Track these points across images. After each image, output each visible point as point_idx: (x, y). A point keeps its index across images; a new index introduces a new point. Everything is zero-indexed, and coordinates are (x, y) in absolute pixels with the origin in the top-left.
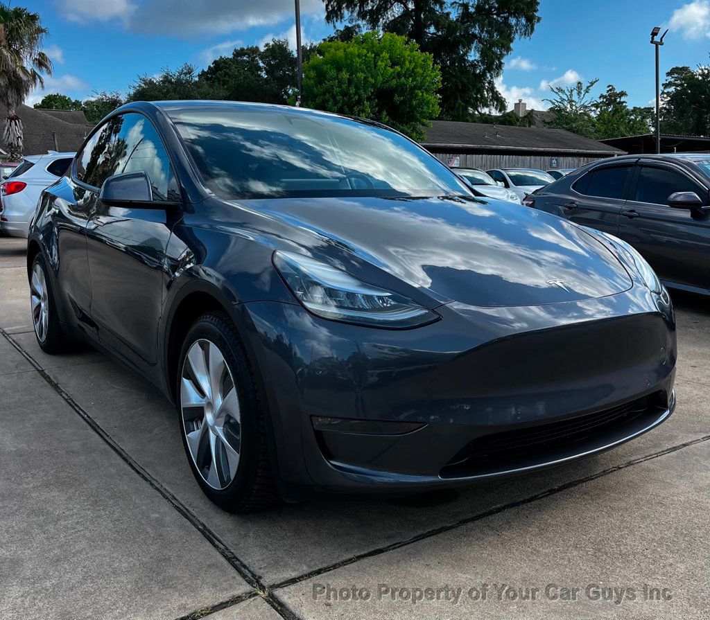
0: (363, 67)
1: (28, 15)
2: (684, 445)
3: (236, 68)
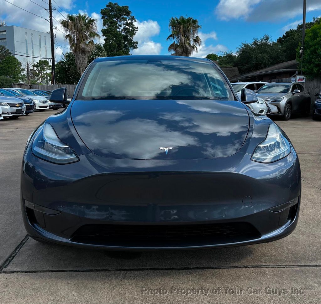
1: (193, 21)
3: (298, 34)
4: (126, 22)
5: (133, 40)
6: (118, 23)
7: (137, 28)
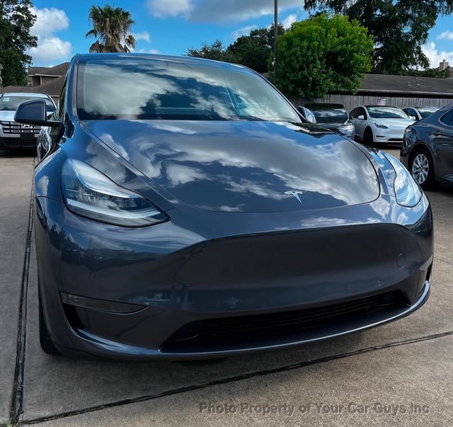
0: (319, 38)
1: (123, 13)
2: (447, 334)
3: (251, 42)
5: (29, 33)
6: (4, 6)
7: (36, 17)
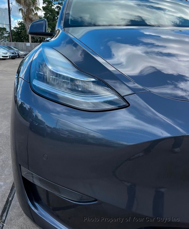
4: (58, 2)
6: (53, 2)
